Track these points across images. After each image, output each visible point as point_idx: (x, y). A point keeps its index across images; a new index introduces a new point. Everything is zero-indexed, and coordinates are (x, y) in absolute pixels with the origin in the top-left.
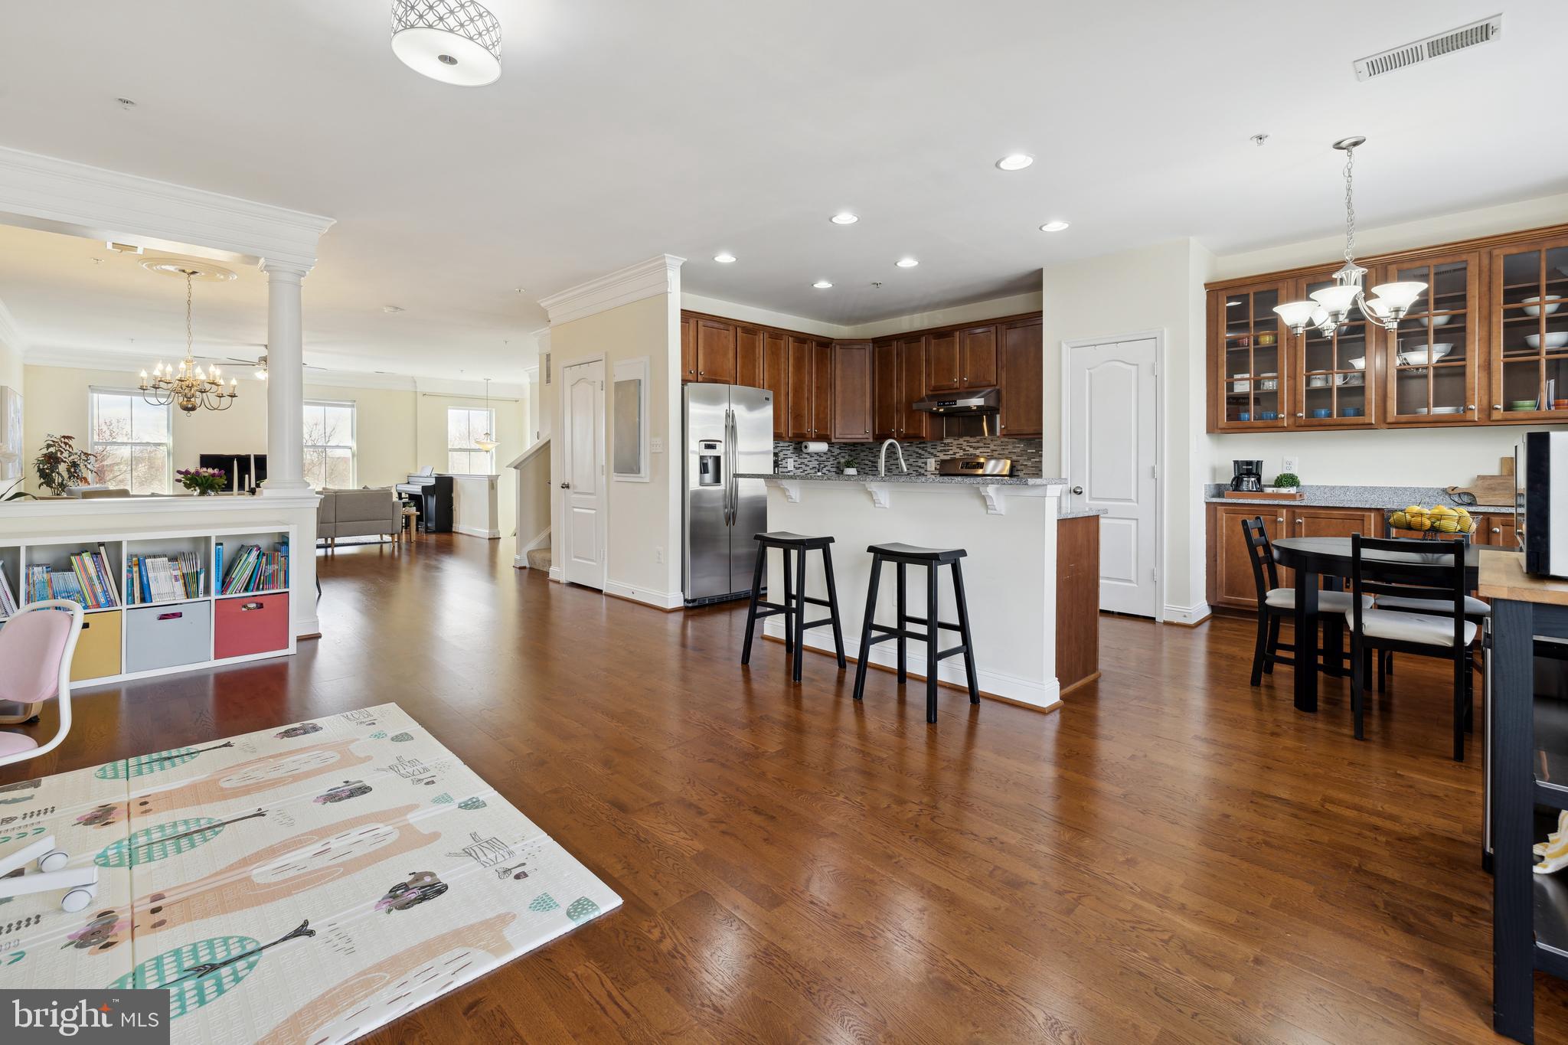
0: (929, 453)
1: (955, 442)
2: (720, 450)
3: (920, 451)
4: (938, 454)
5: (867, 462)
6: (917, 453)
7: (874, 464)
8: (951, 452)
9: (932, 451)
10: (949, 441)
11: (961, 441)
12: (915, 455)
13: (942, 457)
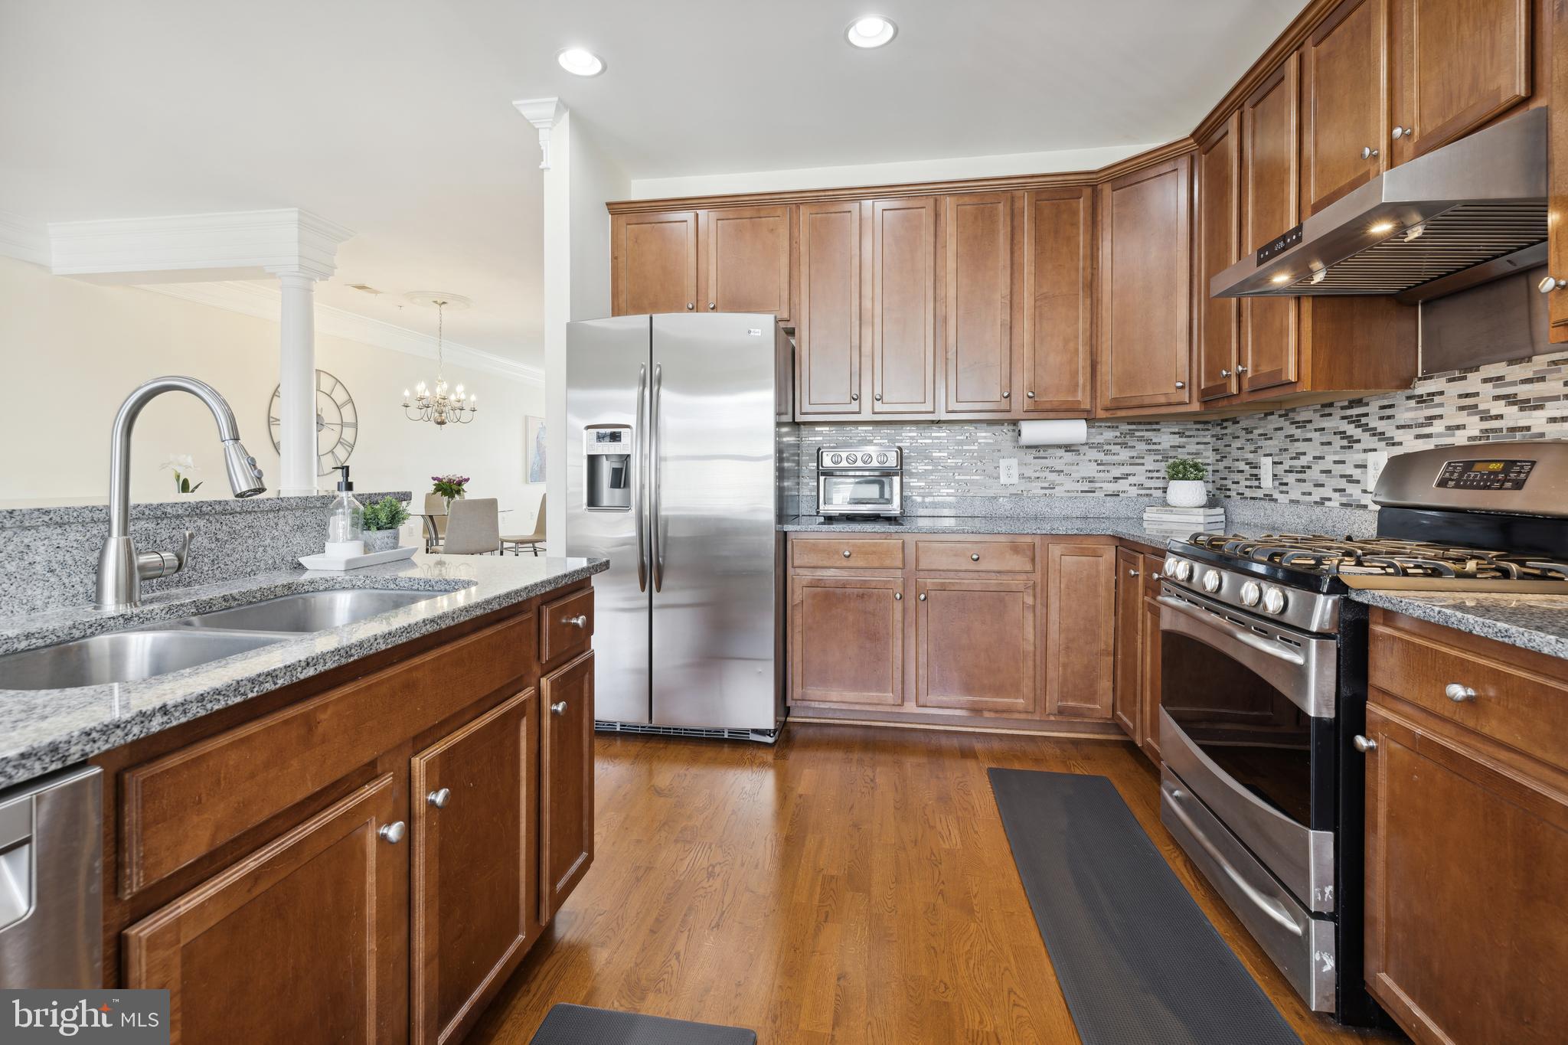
0: (1374, 432)
1: (1454, 389)
2: (627, 444)
3: (1351, 430)
4: (1399, 436)
5: (1242, 466)
6: (1343, 434)
7: (1255, 471)
8: (1438, 427)
9: (1381, 426)
10: (1433, 389)
11: (1473, 382)
12: (1338, 442)
13: (1410, 444)
